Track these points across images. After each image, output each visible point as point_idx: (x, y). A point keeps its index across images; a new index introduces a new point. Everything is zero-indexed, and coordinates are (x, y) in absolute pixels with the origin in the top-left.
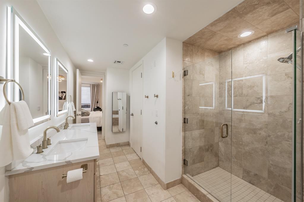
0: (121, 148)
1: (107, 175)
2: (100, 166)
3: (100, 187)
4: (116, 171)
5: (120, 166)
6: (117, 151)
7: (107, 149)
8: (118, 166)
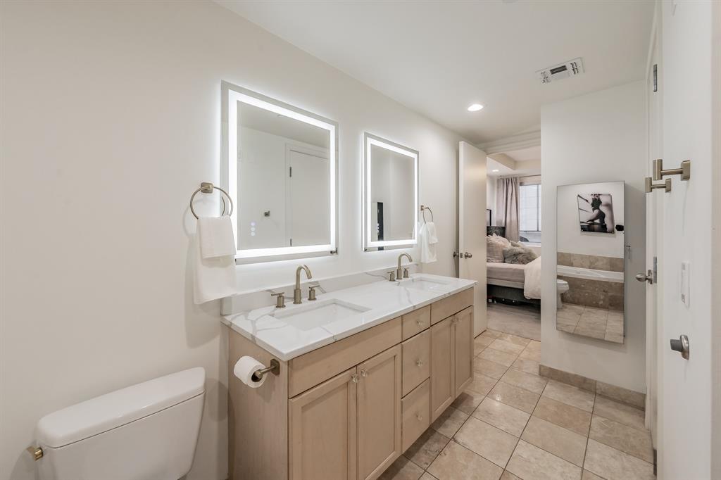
0: (591, 403)
1: (470, 453)
2: (477, 415)
3: (425, 466)
4: (503, 464)
5: (533, 460)
6: (568, 403)
7: (538, 379)
8: (525, 456)
